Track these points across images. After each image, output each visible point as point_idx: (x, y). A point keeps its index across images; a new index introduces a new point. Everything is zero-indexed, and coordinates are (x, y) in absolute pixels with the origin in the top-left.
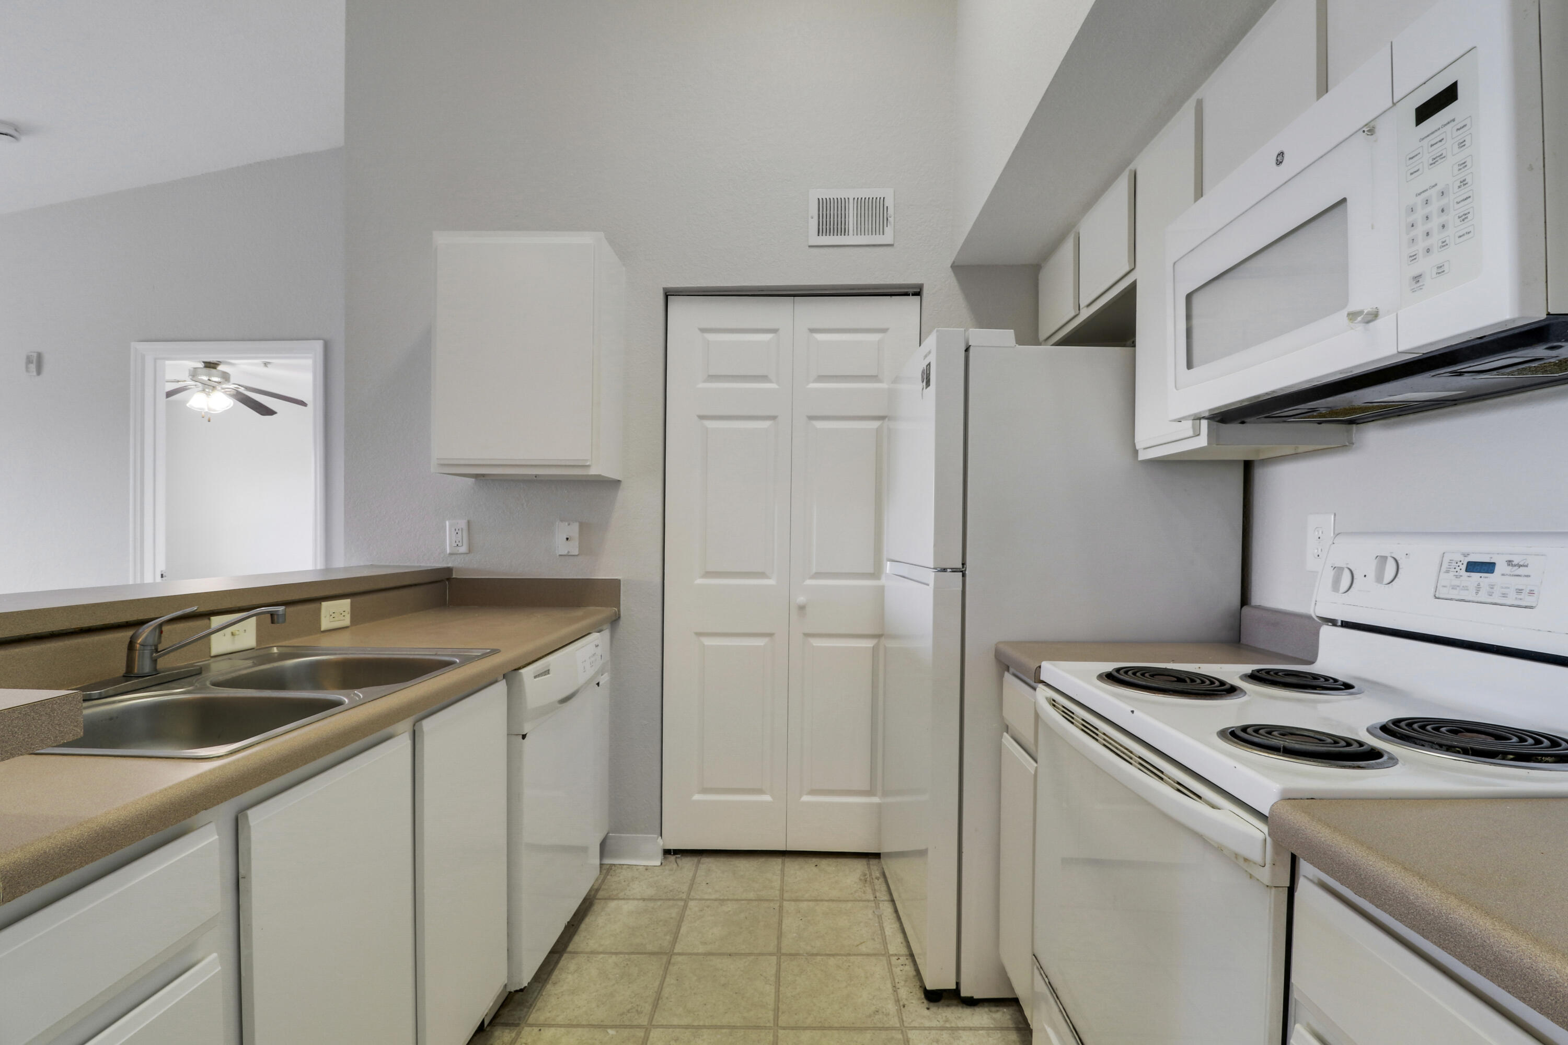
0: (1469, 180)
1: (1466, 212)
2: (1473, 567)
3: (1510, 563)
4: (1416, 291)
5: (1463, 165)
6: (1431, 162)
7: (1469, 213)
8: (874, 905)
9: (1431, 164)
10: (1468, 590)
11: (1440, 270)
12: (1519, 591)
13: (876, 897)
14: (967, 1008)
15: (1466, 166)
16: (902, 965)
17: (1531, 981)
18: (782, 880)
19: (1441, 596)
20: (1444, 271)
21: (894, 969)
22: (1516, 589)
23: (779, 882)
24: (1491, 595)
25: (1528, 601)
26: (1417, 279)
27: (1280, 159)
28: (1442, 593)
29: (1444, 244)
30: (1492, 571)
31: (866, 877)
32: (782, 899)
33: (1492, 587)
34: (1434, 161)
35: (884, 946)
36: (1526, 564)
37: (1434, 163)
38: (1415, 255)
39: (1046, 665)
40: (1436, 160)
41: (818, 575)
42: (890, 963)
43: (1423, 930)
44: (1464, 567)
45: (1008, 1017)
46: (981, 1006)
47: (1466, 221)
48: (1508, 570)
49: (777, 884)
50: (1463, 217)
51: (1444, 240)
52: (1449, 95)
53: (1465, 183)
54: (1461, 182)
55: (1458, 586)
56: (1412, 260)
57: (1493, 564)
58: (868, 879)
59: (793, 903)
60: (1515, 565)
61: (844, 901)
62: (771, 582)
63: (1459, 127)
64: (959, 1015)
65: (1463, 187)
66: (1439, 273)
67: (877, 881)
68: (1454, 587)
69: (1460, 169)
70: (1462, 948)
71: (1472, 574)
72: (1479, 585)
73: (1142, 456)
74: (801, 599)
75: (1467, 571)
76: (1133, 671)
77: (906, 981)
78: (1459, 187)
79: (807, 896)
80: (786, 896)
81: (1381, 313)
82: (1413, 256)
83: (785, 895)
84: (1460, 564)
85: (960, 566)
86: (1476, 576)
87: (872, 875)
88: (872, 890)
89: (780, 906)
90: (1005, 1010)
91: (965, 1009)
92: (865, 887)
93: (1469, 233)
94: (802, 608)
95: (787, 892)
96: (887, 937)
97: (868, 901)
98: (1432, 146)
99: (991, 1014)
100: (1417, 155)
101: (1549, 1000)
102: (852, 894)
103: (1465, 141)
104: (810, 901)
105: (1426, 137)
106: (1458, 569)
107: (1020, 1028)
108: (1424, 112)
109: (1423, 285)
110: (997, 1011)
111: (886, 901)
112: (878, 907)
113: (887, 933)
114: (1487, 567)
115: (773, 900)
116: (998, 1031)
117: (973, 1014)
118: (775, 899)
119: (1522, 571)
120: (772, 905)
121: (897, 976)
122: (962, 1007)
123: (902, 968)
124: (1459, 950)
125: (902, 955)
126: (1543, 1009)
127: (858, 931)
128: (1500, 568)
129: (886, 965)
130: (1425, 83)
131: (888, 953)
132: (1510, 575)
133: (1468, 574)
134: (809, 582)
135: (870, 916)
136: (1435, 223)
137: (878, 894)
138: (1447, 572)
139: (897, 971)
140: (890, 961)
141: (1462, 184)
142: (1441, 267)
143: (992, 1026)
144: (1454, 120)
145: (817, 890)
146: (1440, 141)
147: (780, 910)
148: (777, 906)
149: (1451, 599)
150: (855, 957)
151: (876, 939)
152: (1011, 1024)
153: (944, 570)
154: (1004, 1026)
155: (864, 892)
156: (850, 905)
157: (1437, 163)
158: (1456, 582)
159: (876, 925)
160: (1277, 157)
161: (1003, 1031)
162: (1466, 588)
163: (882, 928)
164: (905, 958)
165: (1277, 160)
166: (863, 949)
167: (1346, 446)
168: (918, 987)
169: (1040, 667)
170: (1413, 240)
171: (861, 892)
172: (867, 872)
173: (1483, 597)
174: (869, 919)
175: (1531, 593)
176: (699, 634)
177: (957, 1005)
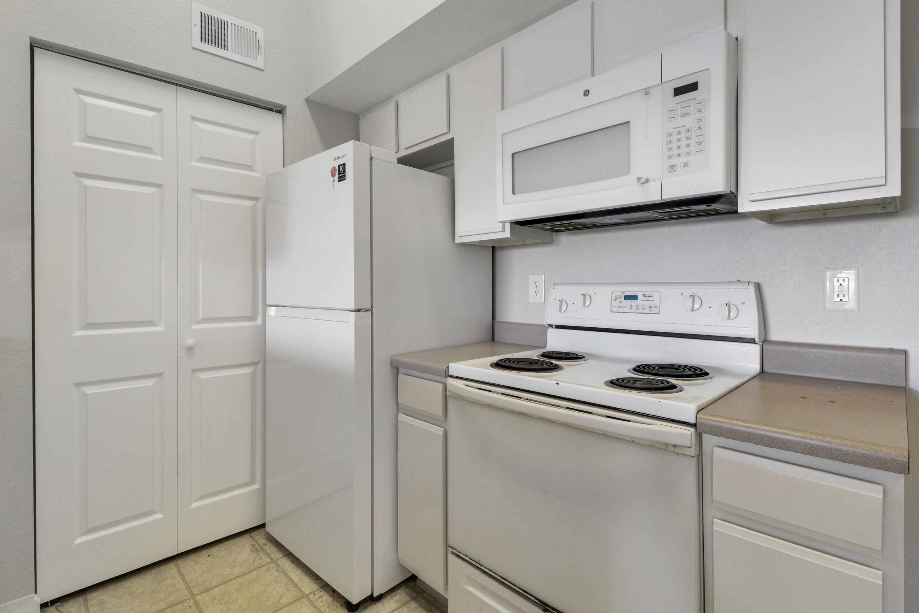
0: (703, 127)
1: (700, 141)
2: (627, 298)
3: (644, 295)
4: (671, 172)
5: (700, 120)
6: (682, 115)
7: (702, 142)
8: (274, 565)
9: (682, 116)
10: (626, 308)
11: (686, 165)
12: (650, 307)
13: (272, 559)
14: (377, 603)
15: (702, 121)
16: (320, 597)
17: (884, 460)
18: (185, 580)
19: (614, 311)
20: (688, 166)
21: (316, 603)
22: (649, 307)
23: (182, 582)
24: (638, 310)
25: (656, 311)
26: (672, 167)
27: (586, 93)
28: (615, 309)
29: (688, 154)
30: (637, 299)
31: (256, 547)
32: (193, 596)
33: (637, 306)
34: (684, 115)
35: (299, 591)
36: (652, 296)
37: (684, 116)
38: (672, 156)
39: (451, 365)
40: (685, 115)
41: (205, 320)
42: (310, 601)
43: (816, 453)
44: (623, 298)
45: (404, 595)
46: (385, 597)
47: (700, 145)
48: (644, 298)
49: (181, 585)
50: (699, 143)
51: (688, 152)
52: (693, 87)
53: (701, 128)
54: (698, 127)
55: (622, 306)
56: (670, 158)
57: (637, 296)
58: (258, 548)
59: (205, 594)
60: (647, 296)
61: (248, 572)
62: (160, 329)
63: (698, 102)
64: (376, 610)
65: (699, 130)
66: (685, 166)
67: (265, 546)
68: (619, 307)
69: (698, 122)
70: (842, 456)
71: (627, 301)
72: (631, 305)
73: (458, 240)
74: (190, 341)
75: (624, 299)
76: (508, 360)
77: (329, 607)
78: (697, 129)
79: (214, 583)
80: (195, 591)
81: (650, 180)
82: (670, 156)
83: (193, 592)
84: (620, 296)
85: (370, 307)
86: (629, 302)
87: (259, 544)
88: (266, 554)
89: (195, 602)
90: (399, 591)
91: (377, 605)
92: (259, 555)
93: (702, 151)
94: (190, 349)
95: (194, 588)
96: (298, 584)
97: (268, 564)
98: (683, 108)
99: (393, 598)
100: (674, 110)
101: (894, 465)
102: (251, 564)
103: (701, 109)
104: (219, 585)
105: (679, 103)
106: (620, 299)
107: (413, 598)
108: (678, 91)
109: (676, 170)
110: (396, 595)
111: (281, 558)
112: (278, 566)
113: (296, 581)
114: (635, 298)
115: (185, 600)
116: (403, 607)
117: (383, 605)
118: (187, 598)
119: (650, 299)
120: (186, 604)
121: (321, 607)
122: (375, 604)
123: (320, 600)
124: (840, 457)
125: (316, 591)
126: (891, 469)
127: (272, 590)
128: (640, 297)
129: (308, 603)
130: (680, 78)
131: (305, 594)
132: (645, 301)
133: (626, 301)
134: (195, 327)
135: (276, 574)
136: (683, 143)
137: (272, 556)
138: (615, 300)
139: (318, 603)
140: (309, 599)
141: (699, 128)
142: (686, 163)
143: (398, 606)
144: (695, 99)
145: (220, 574)
146: (688, 106)
147: (196, 606)
148: (191, 603)
149: (619, 312)
150: (282, 610)
151: (290, 589)
152: (408, 599)
153: (359, 310)
154: (404, 602)
155: (261, 559)
156: (255, 573)
157: (685, 116)
158: (620, 305)
159: (284, 578)
160: (585, 91)
161: (406, 606)
162: (625, 307)
163: (290, 579)
164: (319, 591)
165: (585, 94)
166: (285, 601)
167: (550, 242)
168: (339, 606)
169: (448, 367)
170: (670, 149)
171: (258, 559)
172: (254, 543)
173: (634, 310)
174: (277, 577)
175: (656, 308)
176: (78, 385)
177: (371, 605)
